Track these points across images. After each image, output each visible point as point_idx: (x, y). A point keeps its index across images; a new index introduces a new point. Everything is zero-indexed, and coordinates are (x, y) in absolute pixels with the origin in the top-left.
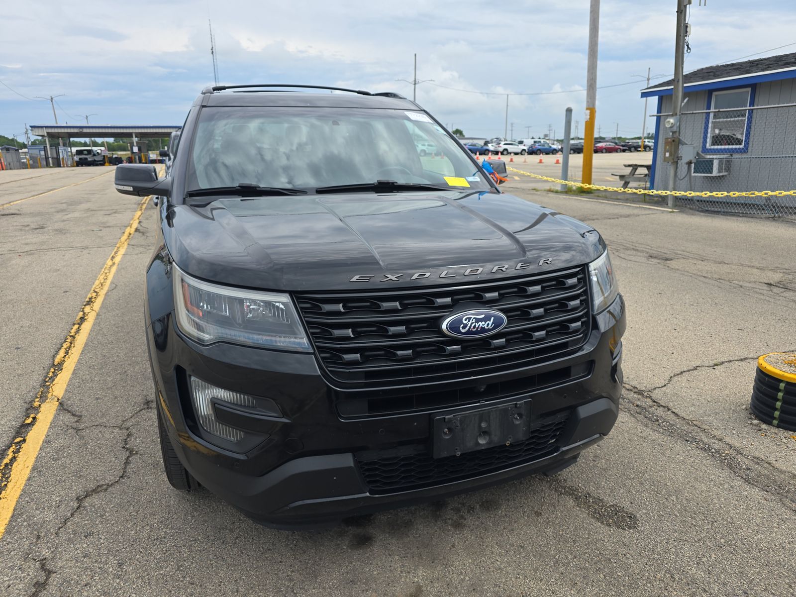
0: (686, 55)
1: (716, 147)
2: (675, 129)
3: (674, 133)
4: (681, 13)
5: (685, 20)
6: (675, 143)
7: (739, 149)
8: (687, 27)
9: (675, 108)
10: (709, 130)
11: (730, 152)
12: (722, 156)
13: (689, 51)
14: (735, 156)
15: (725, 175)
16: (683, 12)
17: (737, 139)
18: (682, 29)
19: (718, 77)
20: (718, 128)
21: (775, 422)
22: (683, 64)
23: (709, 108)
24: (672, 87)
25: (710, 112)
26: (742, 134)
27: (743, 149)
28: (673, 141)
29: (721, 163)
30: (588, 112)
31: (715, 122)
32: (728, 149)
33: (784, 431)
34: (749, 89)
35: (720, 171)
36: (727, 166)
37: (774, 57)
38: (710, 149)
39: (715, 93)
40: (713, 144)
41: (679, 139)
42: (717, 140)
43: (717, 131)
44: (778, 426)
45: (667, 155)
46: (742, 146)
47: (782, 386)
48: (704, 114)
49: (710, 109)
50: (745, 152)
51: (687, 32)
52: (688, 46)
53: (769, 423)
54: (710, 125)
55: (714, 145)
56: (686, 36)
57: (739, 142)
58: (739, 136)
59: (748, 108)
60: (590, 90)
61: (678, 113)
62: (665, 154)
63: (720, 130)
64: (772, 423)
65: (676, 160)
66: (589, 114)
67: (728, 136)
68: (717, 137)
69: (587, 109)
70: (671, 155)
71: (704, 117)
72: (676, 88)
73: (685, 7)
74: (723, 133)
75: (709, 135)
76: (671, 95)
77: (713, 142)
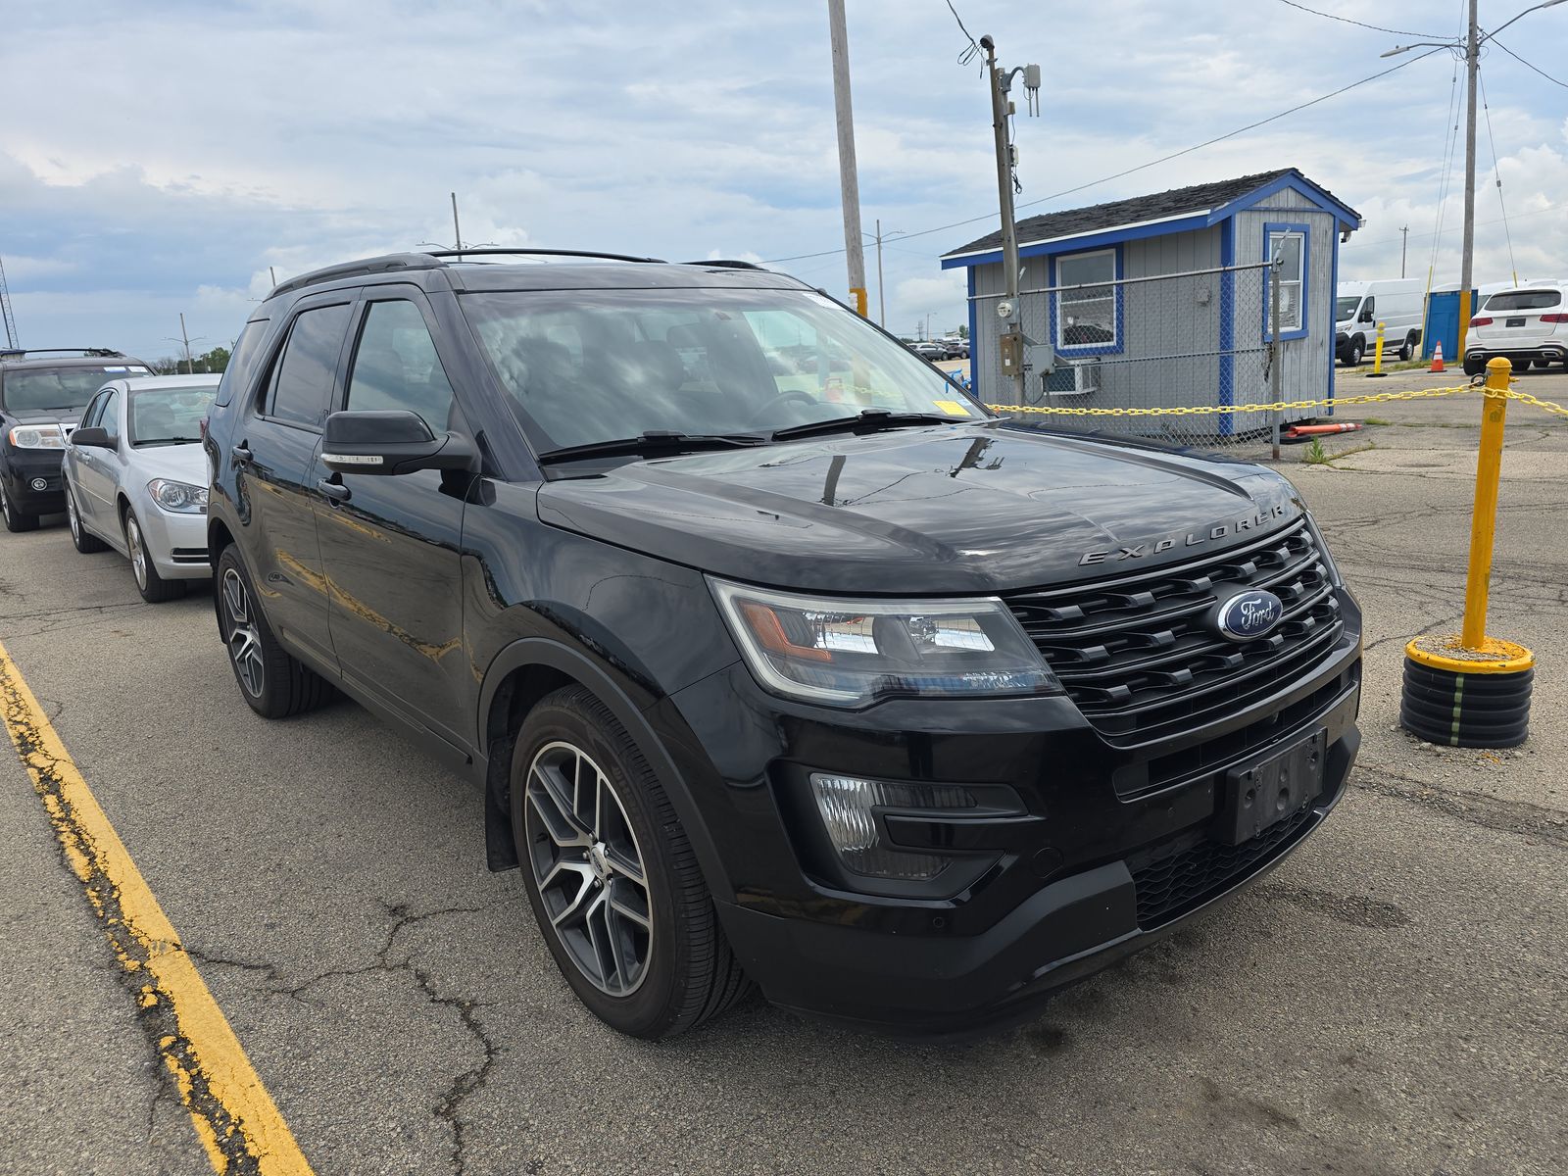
0: (1015, 197)
1: (1072, 347)
2: (1014, 319)
3: (1012, 325)
4: (1001, 128)
5: (1008, 140)
6: (1015, 342)
7: (1108, 347)
8: (1012, 150)
9: (1010, 283)
10: (1058, 320)
11: (1094, 354)
12: (1083, 361)
13: (1019, 190)
14: (1105, 359)
15: (1093, 392)
16: (1004, 128)
17: (1103, 332)
18: (1005, 155)
19: (1062, 232)
20: (1071, 316)
21: (1455, 739)
22: (1013, 212)
23: (1053, 284)
24: (1001, 249)
25: (1055, 291)
26: (1111, 323)
27: (1114, 347)
28: (1015, 339)
29: (1085, 372)
30: (855, 295)
31: (1066, 306)
32: (1091, 349)
33: (1470, 750)
34: (1113, 251)
35: (1085, 385)
36: (1095, 376)
37: (1137, 199)
38: (1063, 351)
39: (1059, 259)
40: (1067, 341)
41: (1023, 336)
42: (1071, 335)
43: (1071, 321)
44: (1459, 746)
45: (1008, 362)
46: (1111, 344)
47: (1460, 681)
48: (1047, 295)
49: (1055, 286)
50: (1117, 352)
51: (1012, 159)
52: (1016, 181)
53: (1446, 743)
54: (1058, 312)
55: (1069, 343)
56: (1013, 166)
57: (1108, 336)
58: (1106, 327)
59: (1115, 282)
60: (852, 256)
61: (1015, 293)
62: (1004, 363)
63: (1076, 318)
64: (1450, 741)
65: (1021, 371)
66: (856, 299)
67: (1088, 328)
68: (1071, 330)
69: (851, 291)
70: (1013, 362)
71: (1048, 300)
72: (1008, 249)
73: (1006, 117)
74: (1081, 323)
75: (1059, 328)
76: (1001, 263)
77: (1066, 339)
